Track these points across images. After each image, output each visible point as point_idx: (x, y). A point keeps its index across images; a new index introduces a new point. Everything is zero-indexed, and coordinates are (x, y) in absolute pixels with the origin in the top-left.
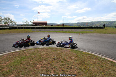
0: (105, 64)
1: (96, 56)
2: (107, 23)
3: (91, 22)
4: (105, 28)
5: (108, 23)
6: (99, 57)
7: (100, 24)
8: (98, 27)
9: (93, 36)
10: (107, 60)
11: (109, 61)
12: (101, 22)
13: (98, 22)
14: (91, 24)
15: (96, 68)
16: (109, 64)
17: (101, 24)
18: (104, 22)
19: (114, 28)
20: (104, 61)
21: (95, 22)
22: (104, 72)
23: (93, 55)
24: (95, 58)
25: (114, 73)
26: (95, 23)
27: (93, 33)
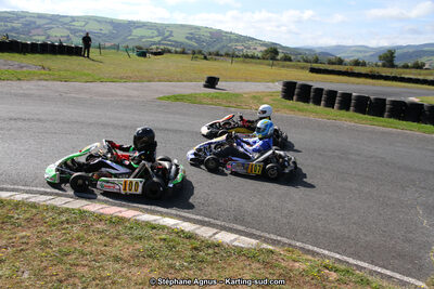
0: (79, 238)
1: (34, 206)
2: (106, 29)
3: (18, 16)
4: (93, 52)
5: (111, 28)
6: (54, 208)
7: (67, 33)
8: (53, 45)
9: (25, 95)
10: (92, 213)
11: (100, 218)
12: (73, 19)
13: (55, 19)
14: (16, 25)
15: (26, 275)
16: (99, 232)
17: (74, 32)
18: (87, 19)
19: (134, 55)
20: (75, 222)
21: (41, 16)
22: (71, 281)
23: (17, 205)
24: (29, 220)
25: (117, 272)
26: (40, 22)
27: (29, 77)
